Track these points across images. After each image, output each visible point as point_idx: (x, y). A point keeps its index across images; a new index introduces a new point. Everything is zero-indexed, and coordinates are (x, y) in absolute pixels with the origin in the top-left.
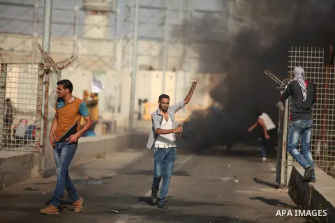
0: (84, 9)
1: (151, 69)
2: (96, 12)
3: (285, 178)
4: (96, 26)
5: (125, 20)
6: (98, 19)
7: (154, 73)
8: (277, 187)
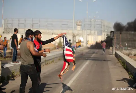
0: (76, 25)
1: (89, 35)
2: (79, 25)
3: (114, 53)
4: (79, 28)
5: (84, 26)
6: (79, 26)
7: (89, 36)
8: (112, 55)
